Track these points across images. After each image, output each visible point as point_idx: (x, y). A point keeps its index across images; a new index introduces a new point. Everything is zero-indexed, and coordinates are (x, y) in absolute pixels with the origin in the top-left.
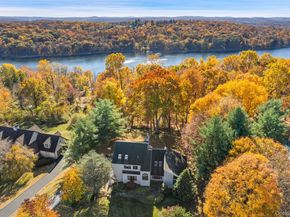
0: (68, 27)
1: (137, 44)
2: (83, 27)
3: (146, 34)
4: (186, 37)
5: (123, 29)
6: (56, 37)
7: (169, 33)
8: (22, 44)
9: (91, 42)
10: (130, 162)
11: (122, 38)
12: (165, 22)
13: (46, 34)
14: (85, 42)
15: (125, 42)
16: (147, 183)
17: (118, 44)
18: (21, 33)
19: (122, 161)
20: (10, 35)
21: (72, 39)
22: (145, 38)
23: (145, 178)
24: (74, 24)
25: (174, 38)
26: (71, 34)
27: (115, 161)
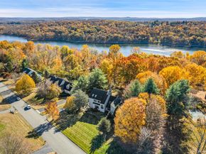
0: (107, 25)
1: (151, 38)
2: (116, 25)
3: (160, 31)
4: (191, 35)
5: (144, 27)
6: (98, 31)
7: (179, 31)
8: (78, 34)
9: (119, 35)
10: (96, 98)
11: (141, 33)
12: (178, 23)
13: (93, 28)
14: (116, 35)
15: (143, 36)
16: (103, 111)
17: (137, 37)
18: (78, 27)
19: (94, 98)
20: (73, 29)
21: (108, 32)
22: (158, 34)
23: (102, 108)
24: (111, 22)
25: (181, 36)
26: (108, 29)
27: (90, 97)
